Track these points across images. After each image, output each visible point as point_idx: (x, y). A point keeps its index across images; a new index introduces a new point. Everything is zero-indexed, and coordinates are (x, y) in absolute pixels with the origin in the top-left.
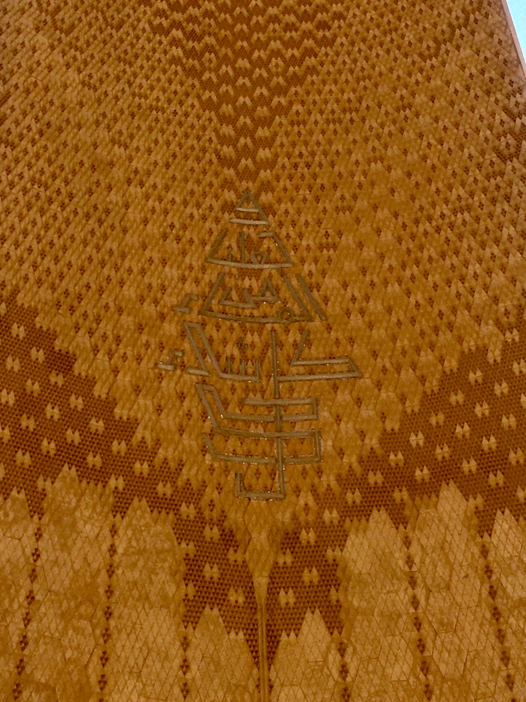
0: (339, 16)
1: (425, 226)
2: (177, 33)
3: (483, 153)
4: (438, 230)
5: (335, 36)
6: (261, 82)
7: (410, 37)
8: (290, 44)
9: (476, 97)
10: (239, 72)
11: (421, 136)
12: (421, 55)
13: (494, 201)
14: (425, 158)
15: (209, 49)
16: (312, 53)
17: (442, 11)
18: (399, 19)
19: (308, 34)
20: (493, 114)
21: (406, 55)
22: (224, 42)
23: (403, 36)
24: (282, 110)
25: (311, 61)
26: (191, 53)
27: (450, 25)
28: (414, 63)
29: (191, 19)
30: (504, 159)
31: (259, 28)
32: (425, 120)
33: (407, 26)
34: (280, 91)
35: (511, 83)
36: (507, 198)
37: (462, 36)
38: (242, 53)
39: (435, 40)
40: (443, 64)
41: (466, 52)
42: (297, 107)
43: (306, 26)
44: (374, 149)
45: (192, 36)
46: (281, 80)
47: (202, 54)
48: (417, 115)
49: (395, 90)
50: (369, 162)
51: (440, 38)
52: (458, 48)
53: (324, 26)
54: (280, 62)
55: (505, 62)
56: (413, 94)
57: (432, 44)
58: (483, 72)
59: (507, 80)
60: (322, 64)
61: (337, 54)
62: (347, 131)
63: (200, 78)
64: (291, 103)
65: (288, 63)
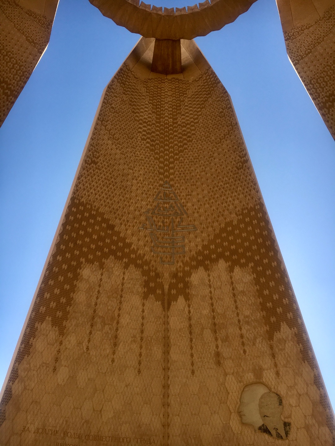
0: (194, 134)
1: (216, 188)
2: (149, 140)
3: (233, 168)
4: (220, 189)
5: (193, 139)
6: (172, 152)
7: (213, 138)
8: (180, 142)
9: (231, 153)
10: (166, 150)
11: (215, 164)
12: (216, 143)
13: (235, 181)
14: (216, 170)
15: (158, 144)
16: (185, 144)
17: (222, 131)
18: (210, 134)
19: (185, 139)
20: (236, 158)
21: (212, 143)
22: (161, 142)
23: (211, 139)
24: (177, 159)
25: (186, 146)
26: (152, 145)
27: (224, 135)
28: (214, 145)
29: (153, 136)
30: (238, 169)
31: (172, 138)
32: (217, 160)
33: (212, 136)
34: (177, 154)
35: (241, 149)
36: (239, 180)
37: (227, 137)
38: (167, 145)
39: (220, 139)
40: (222, 145)
41: (228, 141)
42: (181, 158)
43: (184, 137)
44: (202, 169)
45: (153, 141)
46: (177, 152)
47: (155, 145)
48: (215, 159)
49: (209, 153)
50: (201, 172)
51: (222, 138)
52: (226, 140)
53: (189, 137)
54: (177, 147)
55: (239, 143)
56: (214, 154)
57: (219, 140)
58: (233, 147)
59: (240, 148)
60: (189, 147)
61: (193, 144)
62: (195, 164)
63: (154, 152)
64: (180, 157)
65: (179, 147)
